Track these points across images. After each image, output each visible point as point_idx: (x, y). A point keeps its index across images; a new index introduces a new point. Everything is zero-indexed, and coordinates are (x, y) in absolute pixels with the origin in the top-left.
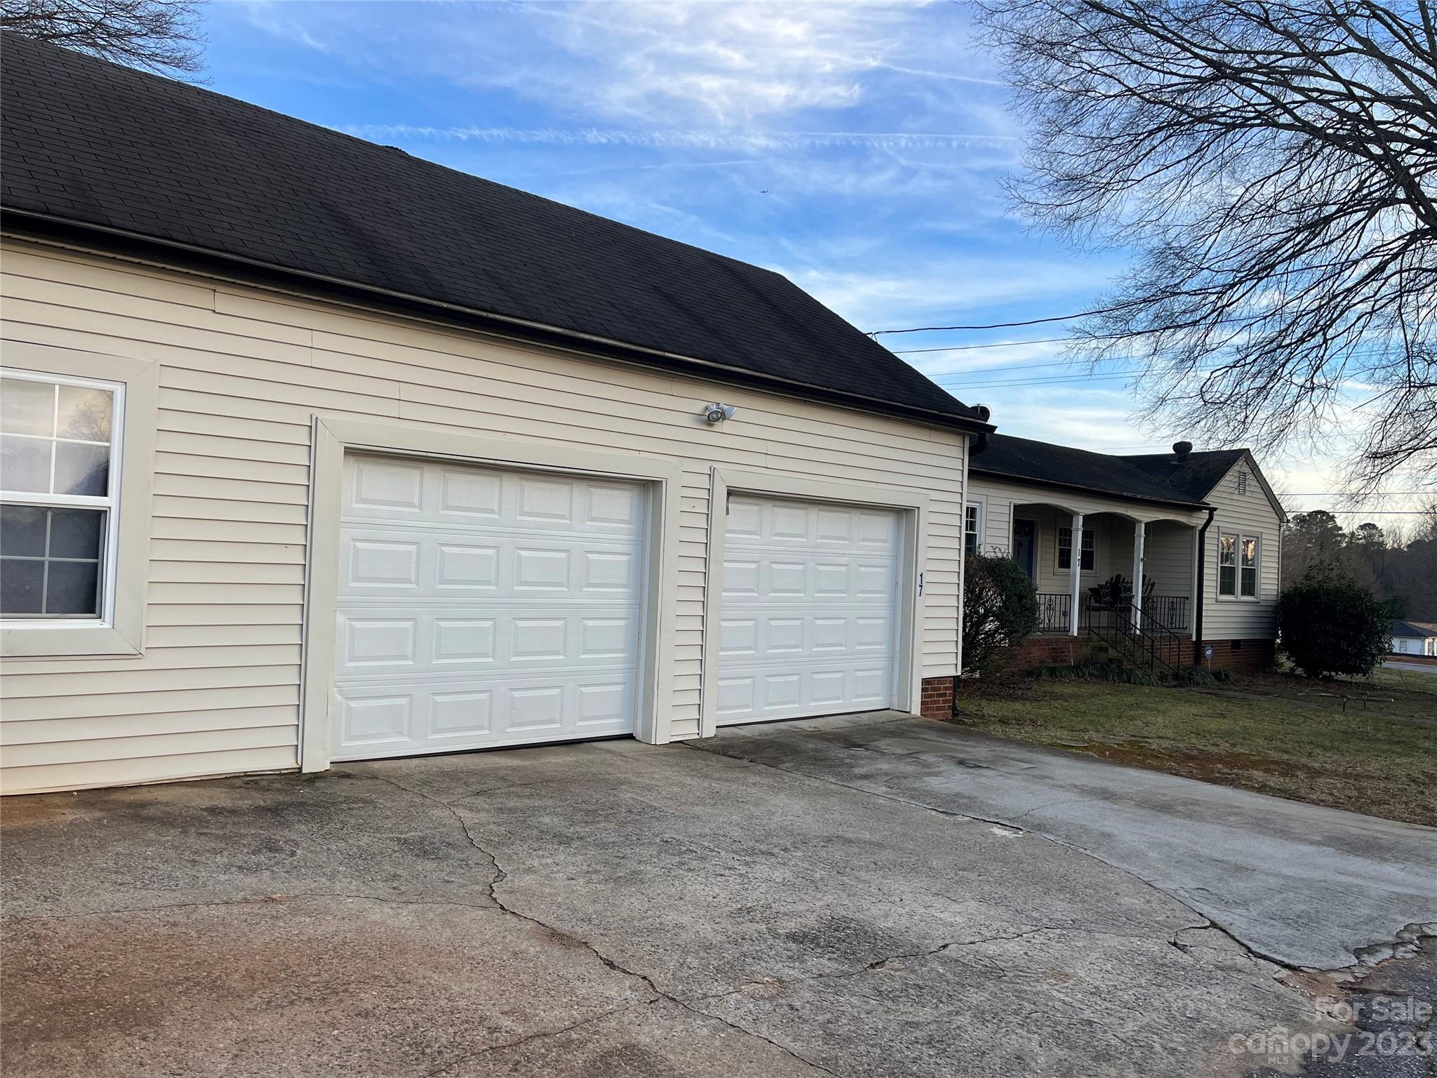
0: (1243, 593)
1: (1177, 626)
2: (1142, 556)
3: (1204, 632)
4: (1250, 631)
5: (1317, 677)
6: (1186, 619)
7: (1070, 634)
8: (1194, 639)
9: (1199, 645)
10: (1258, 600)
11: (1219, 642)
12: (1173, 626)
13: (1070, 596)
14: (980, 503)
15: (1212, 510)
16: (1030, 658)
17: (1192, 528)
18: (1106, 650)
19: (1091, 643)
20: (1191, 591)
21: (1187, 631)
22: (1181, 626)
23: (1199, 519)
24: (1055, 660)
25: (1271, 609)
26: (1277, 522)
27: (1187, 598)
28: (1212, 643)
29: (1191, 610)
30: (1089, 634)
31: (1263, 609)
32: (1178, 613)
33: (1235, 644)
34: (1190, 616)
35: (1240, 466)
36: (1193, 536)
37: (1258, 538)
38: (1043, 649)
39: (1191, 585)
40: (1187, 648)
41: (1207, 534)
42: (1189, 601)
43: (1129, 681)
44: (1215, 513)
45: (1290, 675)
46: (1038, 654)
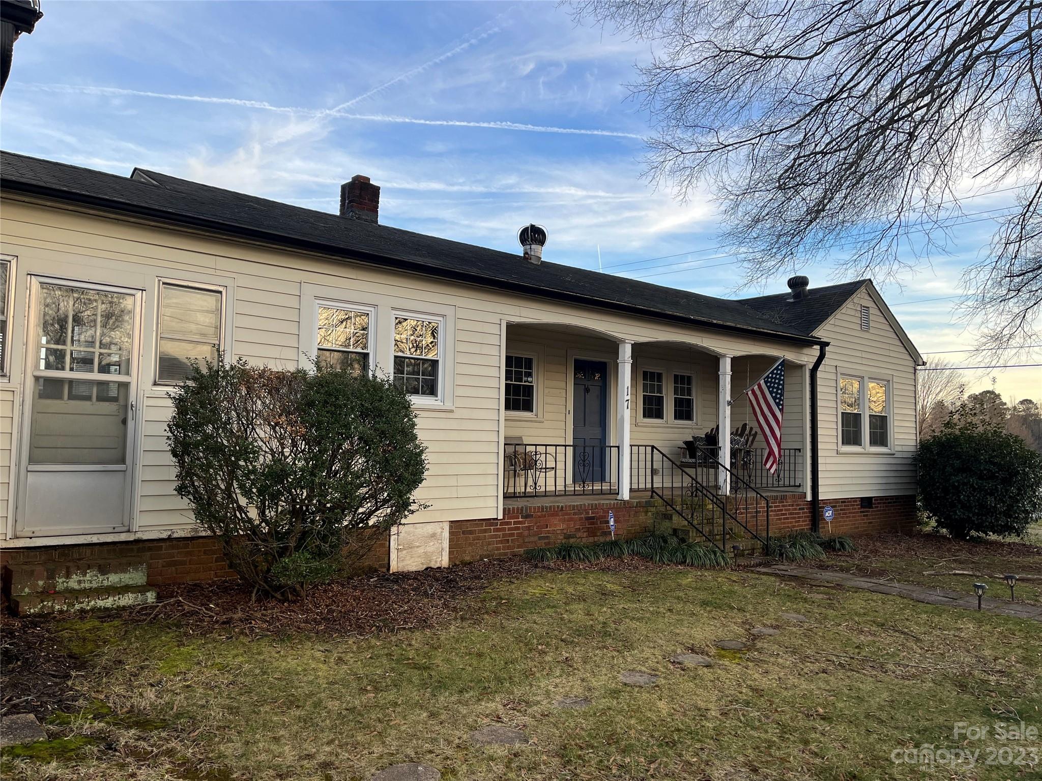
0: (873, 442)
1: (787, 483)
2: (728, 398)
3: (821, 490)
4: (884, 487)
5: (964, 539)
6: (799, 475)
7: (619, 497)
8: (809, 498)
9: (816, 506)
10: (893, 452)
11: (844, 501)
12: (781, 483)
13: (618, 447)
14: (443, 316)
15: (824, 345)
16: (548, 532)
17: (801, 367)
18: (669, 517)
19: (653, 509)
20: (803, 442)
21: (800, 490)
22: (792, 483)
23: (808, 357)
24: (592, 533)
25: (909, 461)
26: (912, 364)
27: (799, 450)
28: (833, 503)
29: (804, 463)
30: (652, 497)
31: (899, 461)
32: (787, 468)
33: (866, 502)
34: (803, 471)
35: (861, 298)
36: (802, 377)
37: (889, 381)
38: (571, 520)
39: (803, 435)
40: (800, 509)
41: (819, 374)
42: (800, 454)
43: (683, 563)
44: (827, 348)
45: (933, 537)
46: (562, 526)
